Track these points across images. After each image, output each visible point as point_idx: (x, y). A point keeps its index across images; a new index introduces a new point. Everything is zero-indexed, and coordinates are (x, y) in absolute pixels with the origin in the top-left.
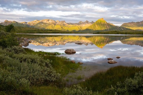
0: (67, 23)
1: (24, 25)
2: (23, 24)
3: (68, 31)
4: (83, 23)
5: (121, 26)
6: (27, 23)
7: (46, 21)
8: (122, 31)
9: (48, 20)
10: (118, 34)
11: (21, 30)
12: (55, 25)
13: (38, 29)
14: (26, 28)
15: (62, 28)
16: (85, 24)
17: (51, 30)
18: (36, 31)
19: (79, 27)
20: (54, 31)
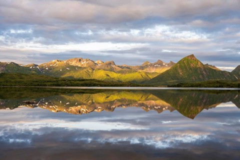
0: (118, 66)
1: (30, 70)
2: (29, 67)
3: (119, 81)
4: (152, 66)
5: (234, 71)
6: (37, 65)
7: (75, 61)
8: (236, 80)
9: (80, 60)
10: (222, 87)
11: (21, 80)
12: (93, 69)
13: (56, 78)
14: (32, 76)
15: (108, 75)
16: (157, 67)
17: (83, 80)
18: (50, 82)
19: (143, 74)
20: (87, 82)
